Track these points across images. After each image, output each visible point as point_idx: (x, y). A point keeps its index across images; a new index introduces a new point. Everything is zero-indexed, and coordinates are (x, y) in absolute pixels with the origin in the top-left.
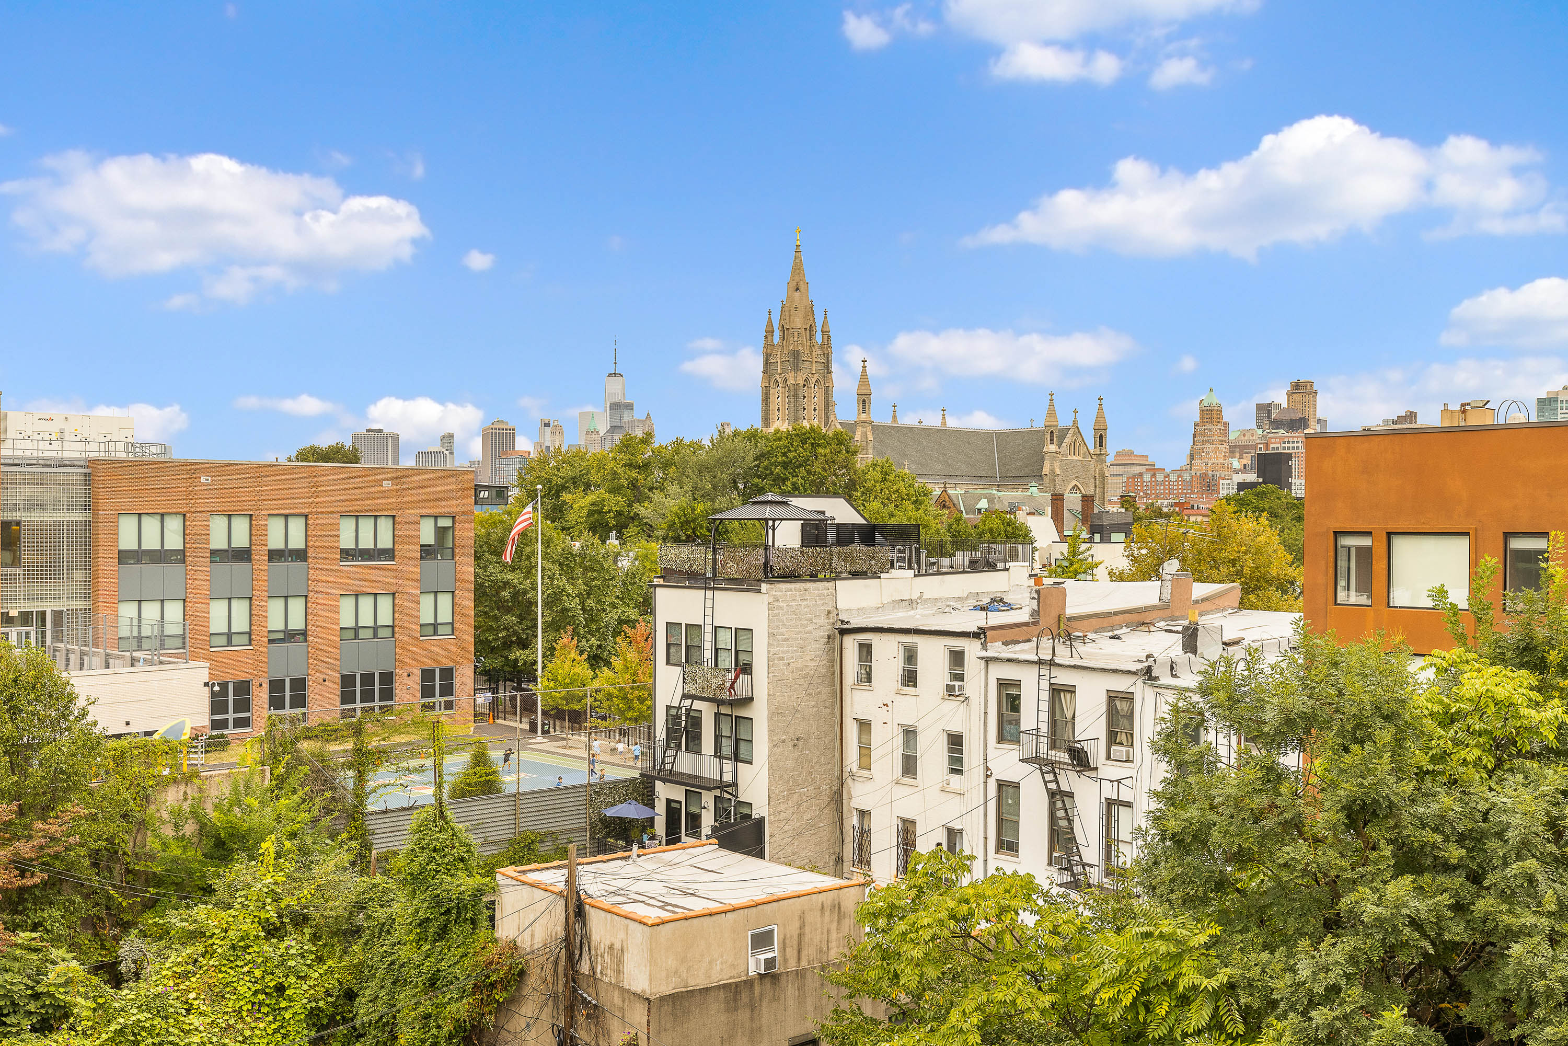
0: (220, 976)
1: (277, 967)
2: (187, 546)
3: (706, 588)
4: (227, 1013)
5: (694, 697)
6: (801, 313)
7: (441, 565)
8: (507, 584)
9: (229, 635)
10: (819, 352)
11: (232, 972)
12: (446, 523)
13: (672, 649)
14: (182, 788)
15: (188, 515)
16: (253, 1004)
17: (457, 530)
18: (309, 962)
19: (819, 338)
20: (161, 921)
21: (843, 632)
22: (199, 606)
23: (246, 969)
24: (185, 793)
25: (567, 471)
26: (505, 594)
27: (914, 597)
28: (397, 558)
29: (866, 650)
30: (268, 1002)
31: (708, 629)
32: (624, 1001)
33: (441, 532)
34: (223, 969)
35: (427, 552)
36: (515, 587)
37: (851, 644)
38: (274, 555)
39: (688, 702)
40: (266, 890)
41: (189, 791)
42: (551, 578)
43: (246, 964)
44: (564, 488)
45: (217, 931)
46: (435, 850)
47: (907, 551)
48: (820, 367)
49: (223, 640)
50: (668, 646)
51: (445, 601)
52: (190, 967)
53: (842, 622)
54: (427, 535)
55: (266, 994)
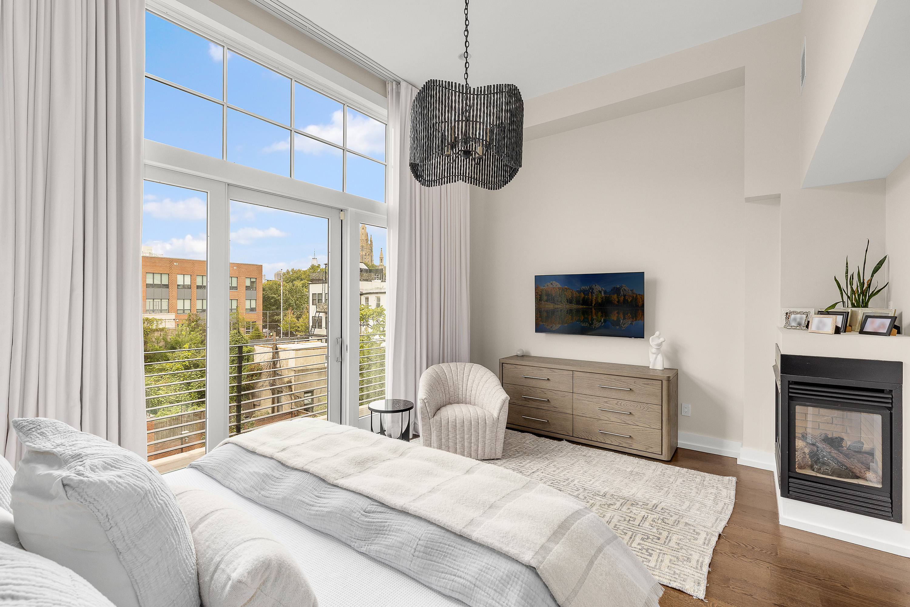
0: (169, 380)
1: (188, 377)
2: (170, 283)
3: (323, 283)
4: (171, 390)
5: (320, 312)
6: (364, 235)
7: (251, 292)
8: (273, 297)
9: (184, 310)
10: (369, 246)
11: (173, 379)
12: (254, 280)
13: (314, 301)
14: (159, 333)
15: (170, 274)
16: (180, 388)
17: (257, 282)
18: (198, 377)
19: (369, 242)
20: (151, 368)
21: (361, 295)
22: (173, 301)
23: (178, 378)
24: (160, 334)
25: (295, 275)
26: (272, 300)
27: (381, 287)
28: (238, 289)
29: (367, 299)
30: (185, 387)
31: (324, 294)
32: (288, 372)
33: (252, 283)
34: (170, 378)
35: (248, 288)
36: (275, 298)
37: (363, 298)
38: (198, 287)
39: (318, 314)
40: (185, 356)
41: (162, 333)
42: (286, 295)
43: (178, 377)
44: (294, 280)
45: (169, 368)
46: (236, 341)
47: (379, 276)
48: (369, 250)
49: (182, 312)
50: (313, 300)
51: (253, 302)
52: (160, 379)
53: (361, 292)
54: (248, 283)
55: (184, 385)
